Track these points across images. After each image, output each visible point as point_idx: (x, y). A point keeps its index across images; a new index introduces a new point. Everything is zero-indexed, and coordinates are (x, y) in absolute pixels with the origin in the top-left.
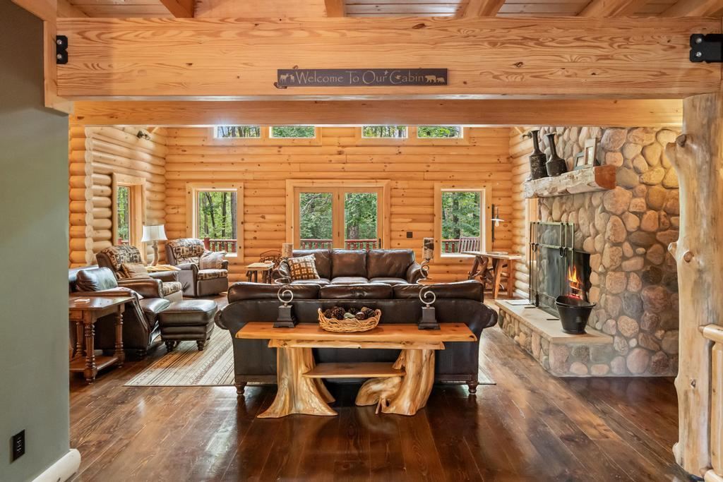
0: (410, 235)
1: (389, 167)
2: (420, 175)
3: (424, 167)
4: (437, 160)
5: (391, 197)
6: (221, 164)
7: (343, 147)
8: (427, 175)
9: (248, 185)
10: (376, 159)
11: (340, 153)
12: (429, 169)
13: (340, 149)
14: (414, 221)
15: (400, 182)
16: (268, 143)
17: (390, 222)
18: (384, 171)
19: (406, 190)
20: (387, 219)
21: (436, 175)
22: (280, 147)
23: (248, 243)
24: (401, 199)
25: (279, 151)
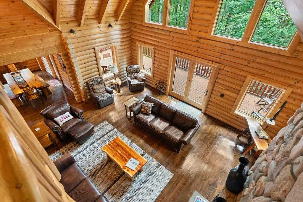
0: (222, 96)
1: (223, 57)
2: (241, 67)
3: (245, 63)
4: (256, 61)
5: (218, 74)
6: (148, 35)
7: (200, 38)
8: (245, 68)
9: (156, 48)
10: (216, 49)
11: (198, 41)
12: (249, 65)
13: (198, 39)
14: (227, 90)
15: (226, 67)
16: (165, 29)
17: (214, 86)
18: (219, 58)
19: (228, 73)
20: (212, 84)
21: (252, 70)
22: (170, 32)
23: (155, 72)
24: (224, 76)
25: (169, 34)
